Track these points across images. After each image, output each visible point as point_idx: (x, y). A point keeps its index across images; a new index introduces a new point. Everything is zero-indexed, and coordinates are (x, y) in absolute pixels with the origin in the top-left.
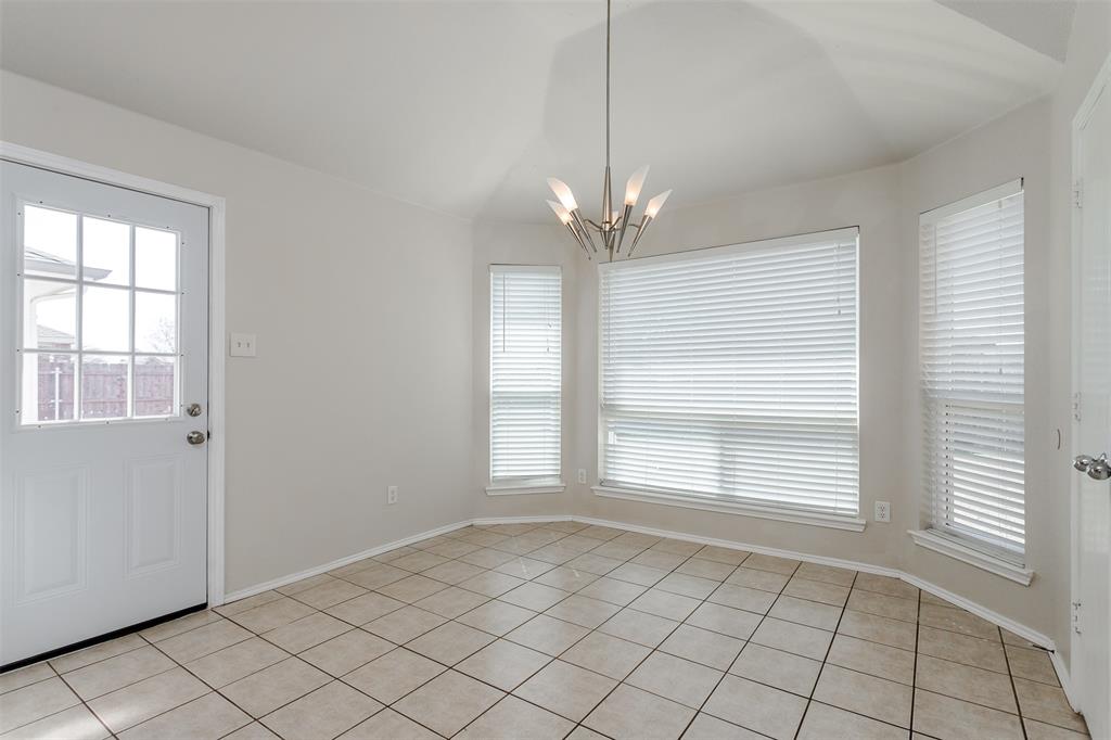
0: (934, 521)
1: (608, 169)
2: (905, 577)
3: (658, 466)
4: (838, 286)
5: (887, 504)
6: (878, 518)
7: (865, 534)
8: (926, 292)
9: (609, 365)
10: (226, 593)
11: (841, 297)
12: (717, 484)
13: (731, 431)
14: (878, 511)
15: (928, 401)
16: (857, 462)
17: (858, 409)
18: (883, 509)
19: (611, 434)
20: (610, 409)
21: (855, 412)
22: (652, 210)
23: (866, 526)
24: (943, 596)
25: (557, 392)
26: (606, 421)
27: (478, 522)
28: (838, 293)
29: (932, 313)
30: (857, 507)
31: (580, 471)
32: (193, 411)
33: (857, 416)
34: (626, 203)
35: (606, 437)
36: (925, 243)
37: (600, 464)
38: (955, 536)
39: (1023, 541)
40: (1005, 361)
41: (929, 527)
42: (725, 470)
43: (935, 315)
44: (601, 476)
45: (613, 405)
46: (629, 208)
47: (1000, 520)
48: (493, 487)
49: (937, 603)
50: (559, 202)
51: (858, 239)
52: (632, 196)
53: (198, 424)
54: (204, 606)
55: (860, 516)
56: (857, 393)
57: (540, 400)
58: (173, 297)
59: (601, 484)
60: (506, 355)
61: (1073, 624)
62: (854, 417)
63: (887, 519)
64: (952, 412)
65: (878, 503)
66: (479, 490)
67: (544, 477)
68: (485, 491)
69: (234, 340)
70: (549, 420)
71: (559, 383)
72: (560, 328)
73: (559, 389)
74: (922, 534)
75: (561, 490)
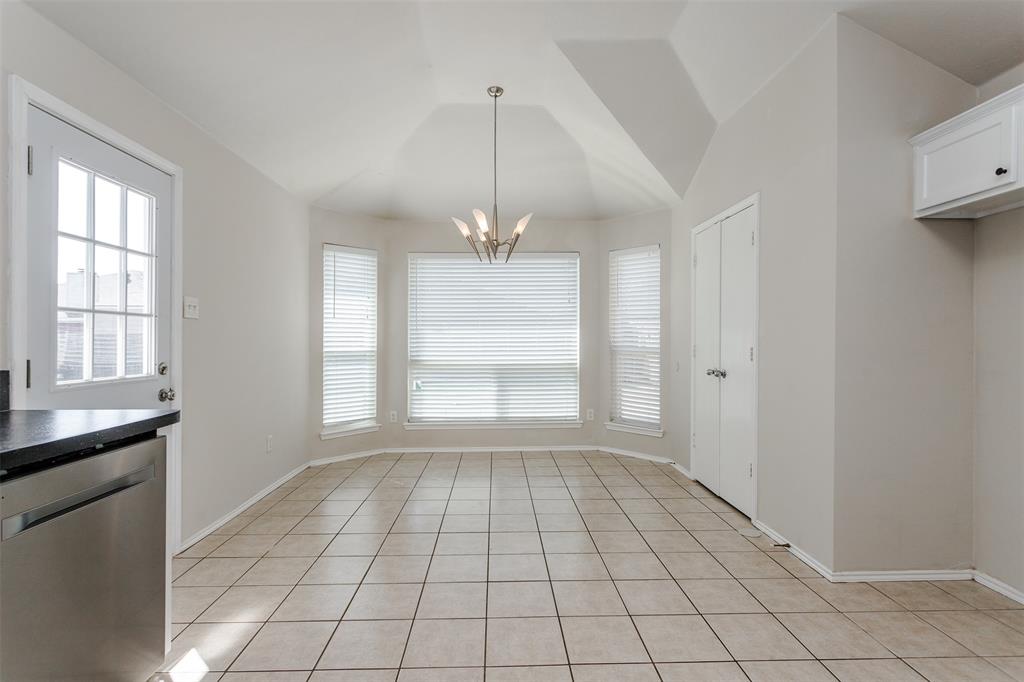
0: (615, 416)
1: (495, 206)
2: (601, 449)
3: (455, 402)
4: (568, 285)
5: (592, 411)
6: (588, 419)
7: (581, 429)
8: (613, 293)
9: (416, 330)
10: (182, 541)
11: (569, 292)
12: (495, 411)
13: (506, 376)
14: (588, 415)
15: (613, 352)
17: (578, 357)
18: (590, 413)
19: (415, 382)
20: (415, 363)
21: (576, 359)
23: (582, 424)
25: (373, 351)
26: (413, 373)
27: (313, 463)
28: (568, 290)
29: (615, 304)
30: (578, 414)
31: (392, 413)
32: (162, 370)
33: (578, 361)
35: (412, 385)
36: (613, 267)
37: (408, 406)
38: (626, 421)
39: (659, 418)
41: (613, 419)
42: (501, 401)
43: (618, 306)
44: (409, 416)
45: (420, 361)
48: (325, 432)
51: (578, 259)
53: (163, 384)
55: (579, 419)
56: (578, 349)
57: (359, 358)
58: (146, 259)
59: (410, 421)
60: (334, 321)
62: (575, 361)
63: (593, 419)
64: (622, 357)
65: (588, 411)
66: (315, 435)
67: (364, 419)
68: (320, 436)
69: (187, 304)
70: (367, 373)
71: (375, 344)
72: (376, 300)
73: (375, 349)
74: (610, 423)
75: (377, 429)
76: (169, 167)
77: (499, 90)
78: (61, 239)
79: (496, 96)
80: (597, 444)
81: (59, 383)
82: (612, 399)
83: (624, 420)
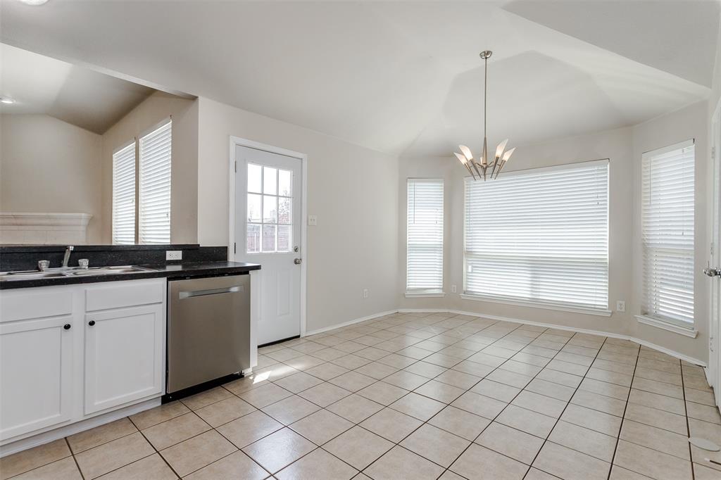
0: (649, 310)
1: (485, 138)
2: (632, 339)
3: (497, 283)
4: (597, 189)
5: (623, 302)
6: (618, 309)
7: (611, 318)
9: (470, 230)
10: (307, 331)
11: (599, 195)
12: (529, 293)
14: (618, 306)
15: (646, 249)
16: (607, 281)
17: (608, 253)
18: (621, 305)
19: (470, 267)
20: (469, 253)
21: (606, 255)
22: (506, 158)
23: (612, 313)
24: (650, 346)
26: (467, 260)
27: (401, 311)
28: (598, 193)
29: (649, 203)
30: (607, 304)
31: (453, 286)
32: (296, 250)
33: (608, 257)
34: (496, 155)
35: (467, 268)
36: (645, 168)
37: (464, 283)
38: (659, 317)
39: (693, 317)
40: (685, 228)
41: (645, 313)
43: (650, 205)
44: (464, 289)
45: (471, 252)
46: (498, 158)
47: (682, 307)
48: (408, 293)
49: (648, 350)
50: (463, 154)
51: (608, 166)
52: (499, 153)
53: (297, 256)
54: (299, 337)
55: (609, 309)
56: (608, 245)
57: (432, 249)
58: (288, 199)
59: (464, 293)
60: (415, 225)
61: (710, 347)
62: (605, 257)
63: (623, 310)
64: (658, 254)
65: (619, 302)
66: (401, 295)
67: (434, 288)
68: (404, 295)
69: (310, 218)
70: (437, 259)
71: (442, 240)
72: (443, 211)
73: (442, 243)
74: (642, 317)
75: (443, 296)
76: (300, 155)
77: (488, 53)
78: (249, 195)
79: (486, 58)
80: (627, 333)
81: (248, 252)
82: (645, 294)
83: (660, 317)
